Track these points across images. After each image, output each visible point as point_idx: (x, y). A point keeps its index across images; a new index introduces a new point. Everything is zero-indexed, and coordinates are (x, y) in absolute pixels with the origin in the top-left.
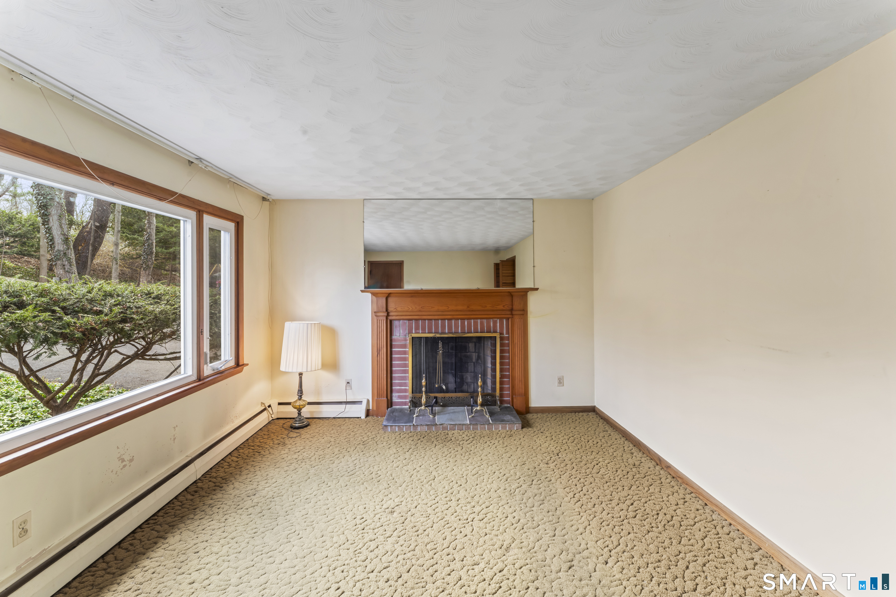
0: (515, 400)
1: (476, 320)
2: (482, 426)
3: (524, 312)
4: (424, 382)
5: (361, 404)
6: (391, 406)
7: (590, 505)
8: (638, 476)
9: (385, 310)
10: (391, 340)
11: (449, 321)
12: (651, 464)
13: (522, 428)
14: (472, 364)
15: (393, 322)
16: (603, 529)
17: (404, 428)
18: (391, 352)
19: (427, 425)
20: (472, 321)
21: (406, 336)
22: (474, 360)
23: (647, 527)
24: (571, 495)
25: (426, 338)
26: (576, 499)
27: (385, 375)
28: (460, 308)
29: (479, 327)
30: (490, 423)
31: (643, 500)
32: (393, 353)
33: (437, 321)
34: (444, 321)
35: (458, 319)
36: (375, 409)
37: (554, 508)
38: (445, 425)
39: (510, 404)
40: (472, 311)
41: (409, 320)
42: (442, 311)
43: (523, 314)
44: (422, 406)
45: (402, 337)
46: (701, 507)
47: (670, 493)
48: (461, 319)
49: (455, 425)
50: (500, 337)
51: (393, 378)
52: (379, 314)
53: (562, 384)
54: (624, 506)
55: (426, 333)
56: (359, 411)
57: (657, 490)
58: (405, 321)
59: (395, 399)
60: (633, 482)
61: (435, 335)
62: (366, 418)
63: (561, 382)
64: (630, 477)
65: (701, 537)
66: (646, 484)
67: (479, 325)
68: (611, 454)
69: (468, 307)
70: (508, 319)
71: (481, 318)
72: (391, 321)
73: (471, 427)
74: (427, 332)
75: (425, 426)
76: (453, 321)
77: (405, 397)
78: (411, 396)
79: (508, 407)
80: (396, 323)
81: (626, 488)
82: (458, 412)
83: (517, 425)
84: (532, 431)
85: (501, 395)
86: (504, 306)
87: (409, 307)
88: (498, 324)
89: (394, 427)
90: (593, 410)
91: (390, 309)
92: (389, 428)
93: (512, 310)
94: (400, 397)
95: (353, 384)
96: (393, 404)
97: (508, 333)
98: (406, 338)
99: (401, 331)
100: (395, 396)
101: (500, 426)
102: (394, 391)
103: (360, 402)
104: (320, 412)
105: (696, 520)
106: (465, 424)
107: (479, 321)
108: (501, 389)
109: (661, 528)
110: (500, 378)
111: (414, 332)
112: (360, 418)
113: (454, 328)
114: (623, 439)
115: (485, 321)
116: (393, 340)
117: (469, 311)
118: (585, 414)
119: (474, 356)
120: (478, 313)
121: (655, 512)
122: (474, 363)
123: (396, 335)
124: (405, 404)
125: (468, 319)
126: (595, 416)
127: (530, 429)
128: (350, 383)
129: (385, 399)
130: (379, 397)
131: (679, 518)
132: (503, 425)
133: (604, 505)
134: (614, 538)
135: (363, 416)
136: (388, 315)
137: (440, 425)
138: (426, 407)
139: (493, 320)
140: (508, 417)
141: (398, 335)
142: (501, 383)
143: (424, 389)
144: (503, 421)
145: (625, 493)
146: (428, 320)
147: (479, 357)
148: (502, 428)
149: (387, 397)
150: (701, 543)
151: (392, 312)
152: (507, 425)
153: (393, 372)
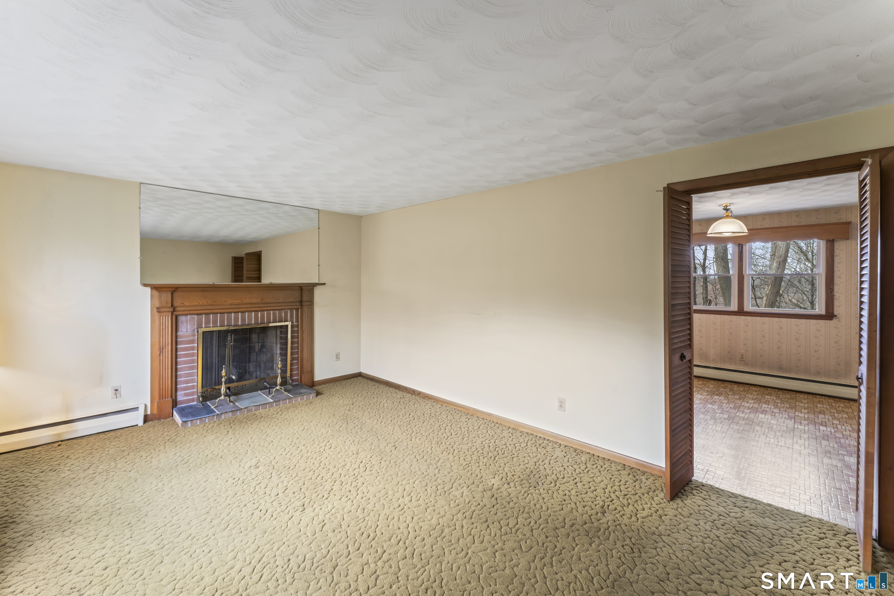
0: (303, 378)
1: (268, 312)
2: (284, 401)
3: (311, 303)
4: (223, 373)
5: (138, 410)
6: (176, 406)
7: (389, 421)
8: (405, 402)
9: (170, 305)
10: (176, 337)
11: (243, 314)
12: (410, 395)
13: (316, 396)
14: (255, 353)
15: (178, 318)
16: (402, 429)
17: (207, 420)
18: (176, 349)
19: (232, 411)
20: (266, 312)
21: (194, 331)
22: (257, 350)
23: (422, 421)
24: (376, 420)
25: (219, 331)
26: (380, 422)
27: (170, 374)
28: (254, 301)
29: (272, 318)
30: (291, 397)
31: (414, 411)
32: (178, 350)
33: (230, 314)
34: (237, 314)
35: (251, 311)
36: (155, 412)
37: (370, 429)
38: (250, 408)
39: (298, 382)
40: (266, 303)
41: (198, 314)
42: (236, 305)
43: (310, 305)
44: (221, 396)
45: (189, 332)
46: (441, 406)
47: (425, 405)
48: (255, 311)
49: (259, 405)
50: (292, 325)
51: (178, 377)
52: (161, 310)
53: (338, 359)
54: (407, 416)
55: (217, 327)
56: (137, 419)
57: (418, 405)
58: (194, 316)
59: (180, 397)
60: (405, 405)
61: (229, 328)
62: (144, 424)
63: (338, 357)
64: (402, 404)
65: (446, 417)
66: (412, 404)
67: (272, 316)
68: (385, 396)
69: (262, 300)
70: (297, 310)
71: (273, 310)
72: (176, 317)
73: (274, 404)
74: (219, 325)
75: (229, 413)
76: (247, 314)
77: (192, 394)
78: (201, 391)
79: (297, 384)
80: (182, 319)
81: (403, 409)
82: (255, 396)
83: (313, 394)
84: (326, 397)
85: (291, 376)
86: (294, 299)
87: (199, 302)
88: (289, 315)
89: (195, 421)
90: (360, 375)
91: (176, 304)
92: (189, 423)
93: (301, 302)
94: (186, 395)
95: (123, 391)
96: (178, 403)
97: (297, 321)
98: (194, 333)
99: (189, 326)
100: (180, 395)
101: (299, 398)
102: (178, 390)
103: (136, 409)
104: (75, 431)
105: (441, 411)
106: (268, 403)
107: (272, 312)
108: (291, 370)
109: (428, 420)
110: (291, 361)
111: (204, 326)
112: (137, 425)
113: (248, 320)
114: (387, 387)
115: (277, 312)
116: (178, 337)
117: (263, 303)
118: (355, 379)
119: (257, 346)
120: (271, 305)
121: (422, 415)
122: (257, 353)
123: (182, 332)
124: (193, 400)
125: (261, 311)
126: (362, 379)
127: (322, 396)
128: (119, 390)
129: (170, 399)
130: (161, 399)
131: (434, 413)
132: (301, 397)
133: (396, 419)
134: (410, 430)
135: (141, 423)
136: (174, 311)
137: (245, 408)
138: (225, 396)
139: (284, 311)
140: (303, 391)
141: (185, 331)
142: (292, 365)
143: (223, 380)
144: (301, 393)
145: (404, 411)
146: (220, 313)
147: (263, 346)
148: (301, 399)
149: (172, 397)
150: (447, 419)
151: (178, 306)
152: (305, 396)
153: (178, 370)
